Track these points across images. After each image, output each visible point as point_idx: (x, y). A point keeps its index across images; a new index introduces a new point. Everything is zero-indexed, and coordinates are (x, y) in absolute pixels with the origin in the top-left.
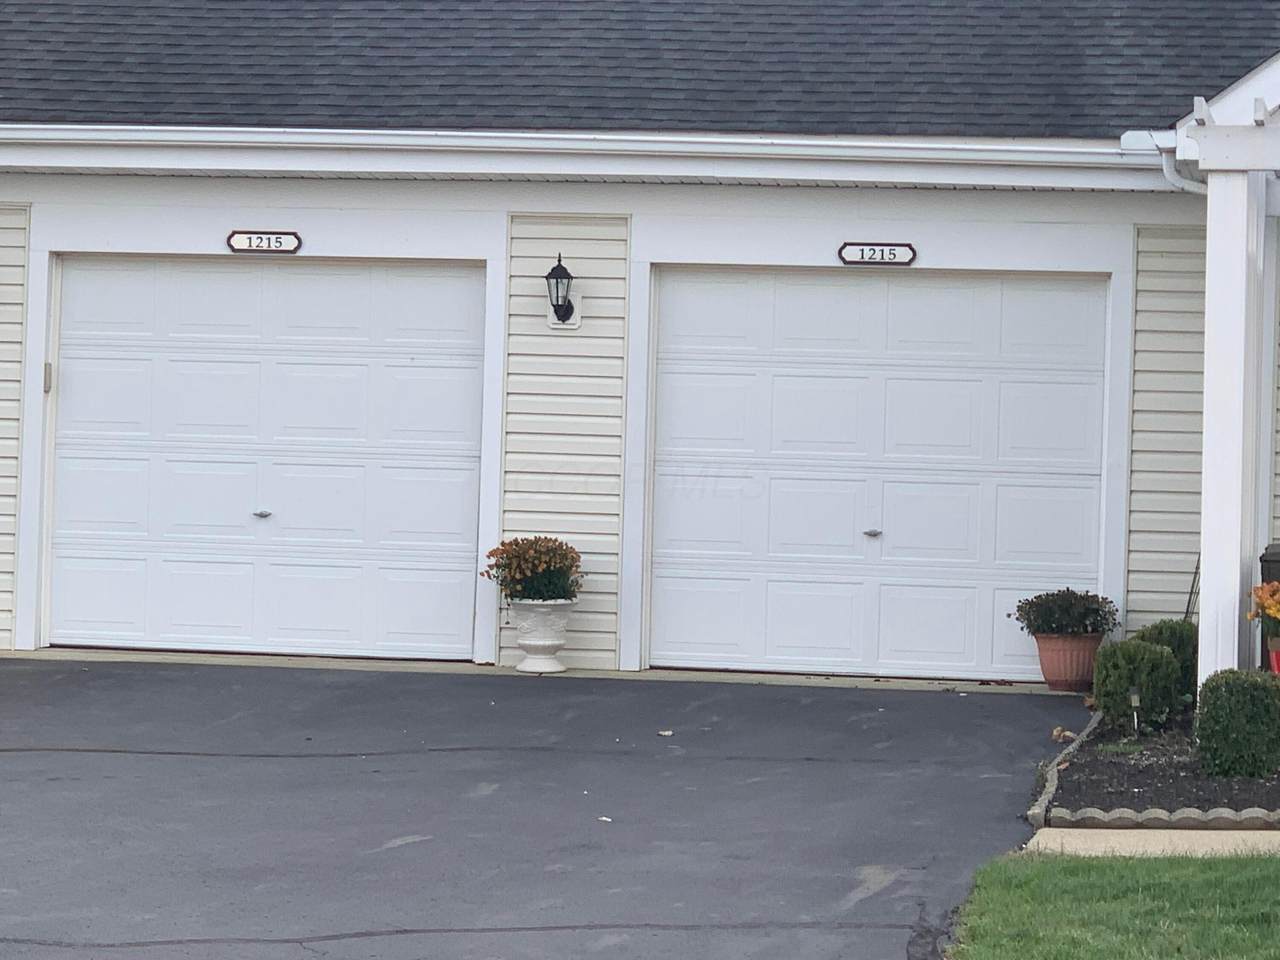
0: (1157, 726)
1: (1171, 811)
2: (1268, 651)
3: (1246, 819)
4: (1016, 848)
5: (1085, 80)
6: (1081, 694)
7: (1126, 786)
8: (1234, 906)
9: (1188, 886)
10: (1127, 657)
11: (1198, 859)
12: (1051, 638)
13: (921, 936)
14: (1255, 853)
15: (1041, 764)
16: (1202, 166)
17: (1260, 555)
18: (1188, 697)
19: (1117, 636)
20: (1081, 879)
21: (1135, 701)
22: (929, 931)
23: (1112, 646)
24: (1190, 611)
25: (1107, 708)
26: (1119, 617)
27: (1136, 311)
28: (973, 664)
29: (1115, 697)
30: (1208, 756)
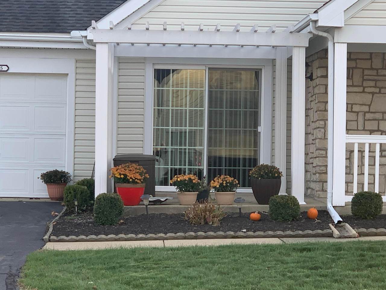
0: (83, 211)
1: (87, 236)
2: (116, 188)
3: (109, 238)
4: (40, 249)
5: (60, 15)
6: (60, 201)
7: (73, 229)
8: (105, 264)
9: (91, 258)
10: (73, 189)
11: (94, 250)
12: (51, 184)
13: (10, 276)
14: (112, 248)
15: (48, 223)
16: (94, 41)
17: (113, 158)
18: (92, 202)
19: (71, 184)
20: (59, 257)
21: (76, 203)
22: (12, 275)
23: (69, 186)
24: (93, 176)
25: (68, 206)
26: (72, 178)
27: (76, 85)
28: (28, 193)
29: (70, 202)
30: (98, 219)
